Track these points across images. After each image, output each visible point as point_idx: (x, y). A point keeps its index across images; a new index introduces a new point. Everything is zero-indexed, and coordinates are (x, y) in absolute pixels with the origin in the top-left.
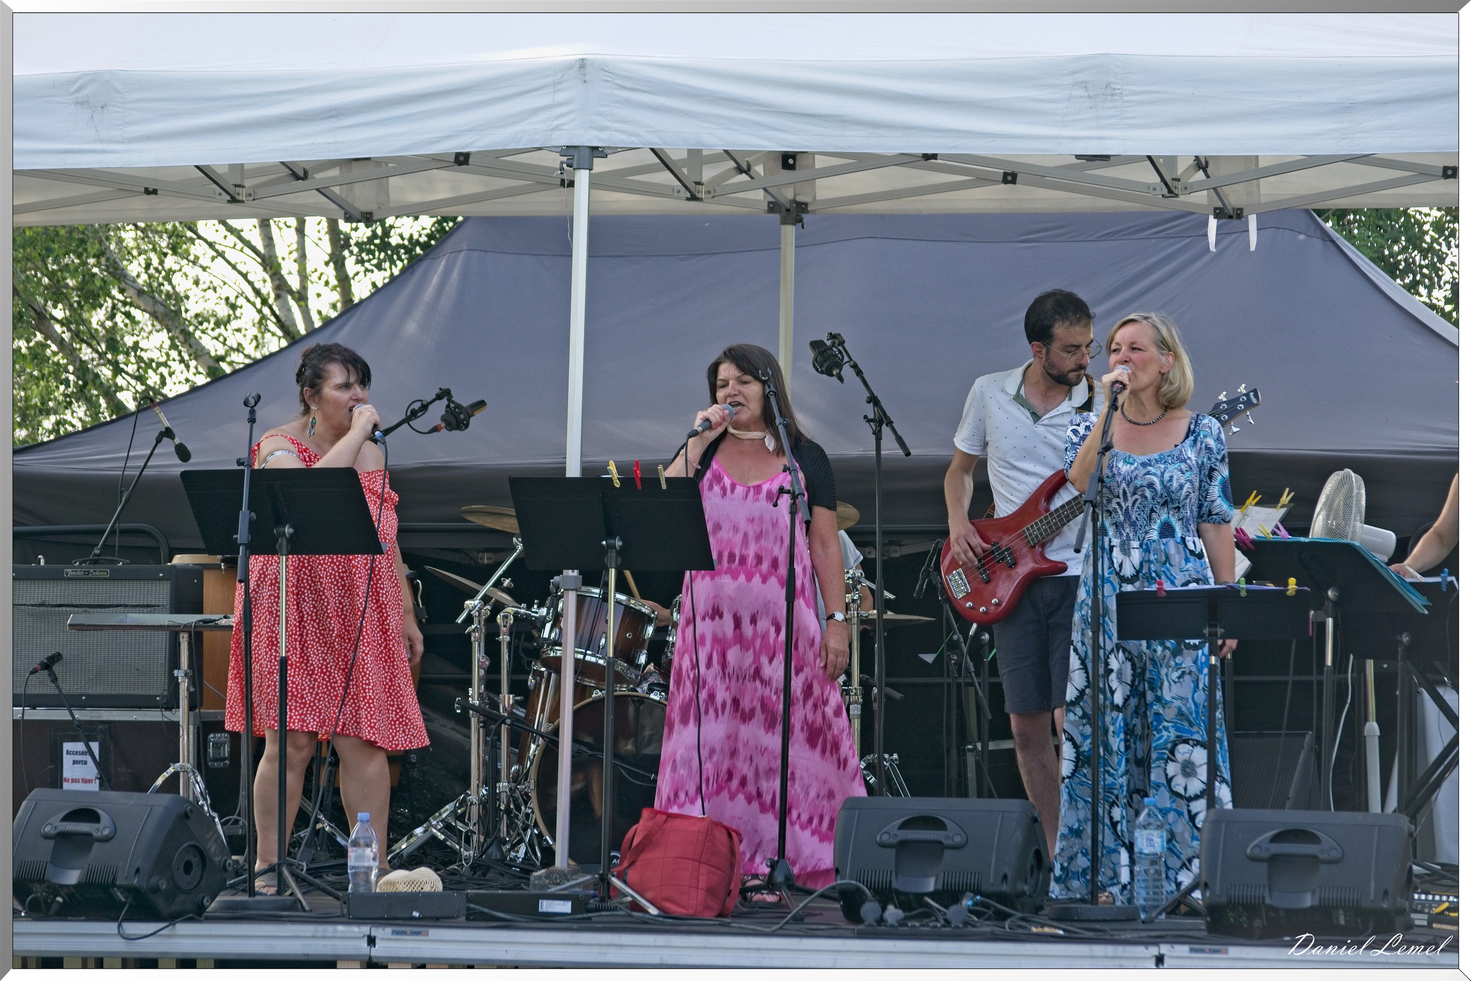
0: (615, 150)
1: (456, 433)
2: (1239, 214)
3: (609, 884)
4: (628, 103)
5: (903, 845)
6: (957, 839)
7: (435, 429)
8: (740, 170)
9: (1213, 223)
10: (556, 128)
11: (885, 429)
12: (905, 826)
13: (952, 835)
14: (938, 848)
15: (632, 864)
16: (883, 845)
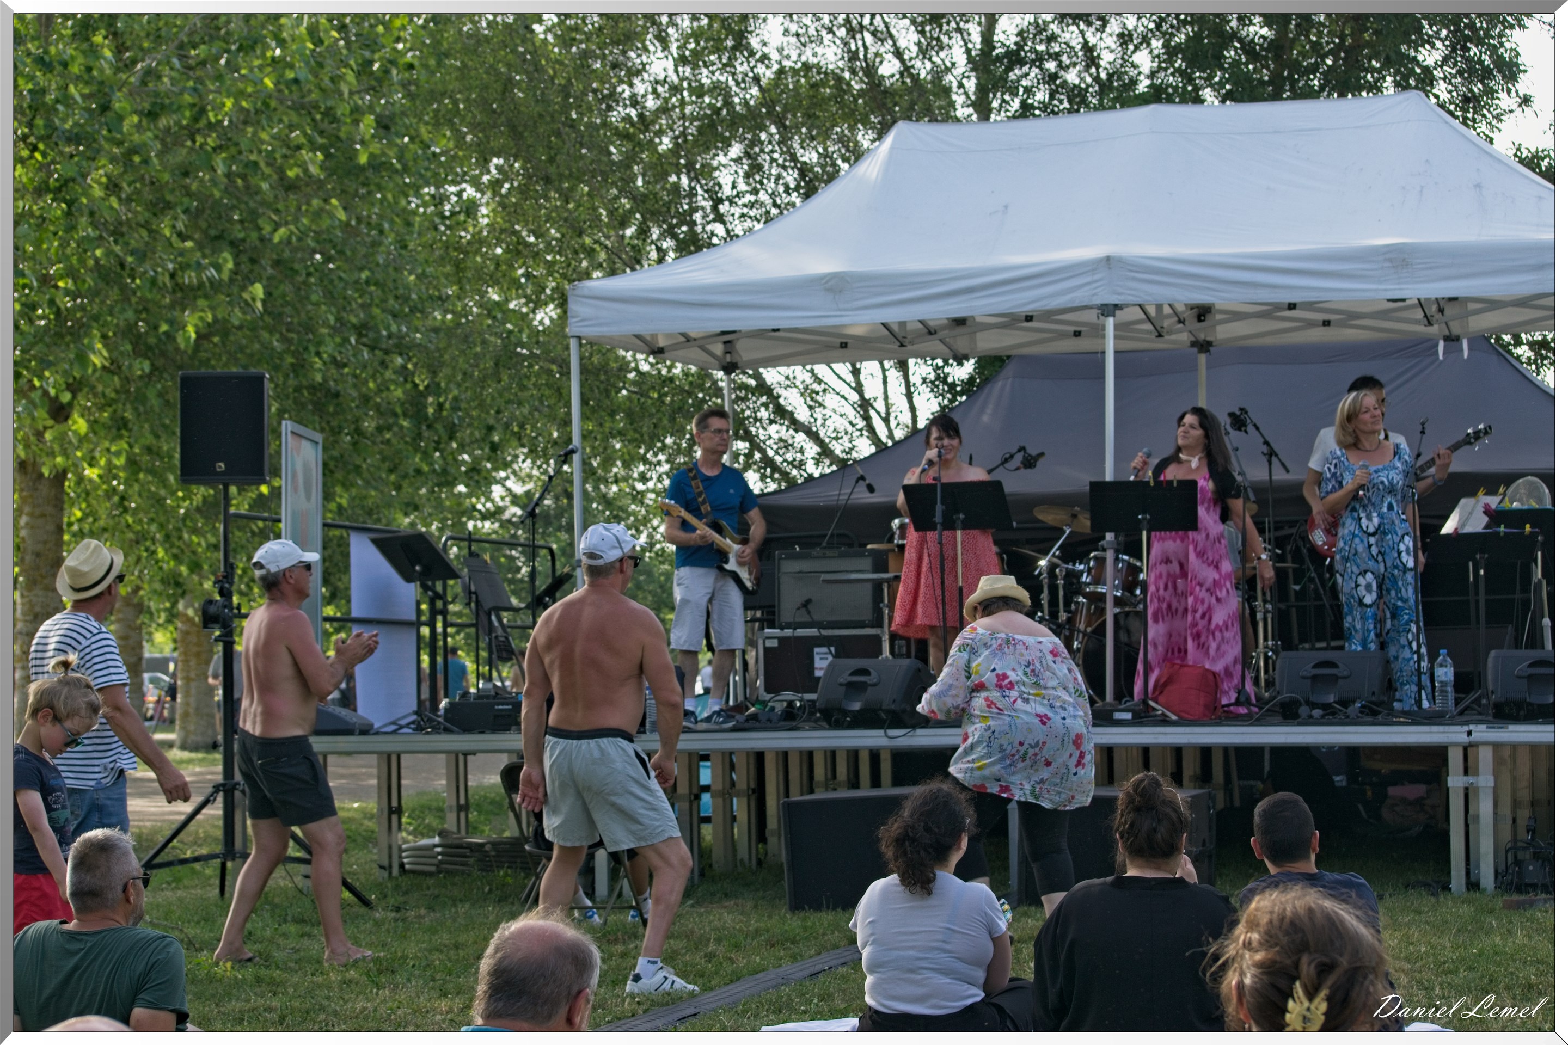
0: (1127, 305)
1: (1029, 471)
2: (1457, 339)
3: (1148, 705)
4: (1134, 279)
5: (1315, 678)
6: (1345, 673)
7: (1018, 469)
8: (1180, 321)
9: (1441, 344)
10: (1095, 294)
11: (1274, 459)
12: (1315, 666)
13: (1342, 671)
14: (1335, 678)
15: (1161, 693)
16: (1304, 678)
